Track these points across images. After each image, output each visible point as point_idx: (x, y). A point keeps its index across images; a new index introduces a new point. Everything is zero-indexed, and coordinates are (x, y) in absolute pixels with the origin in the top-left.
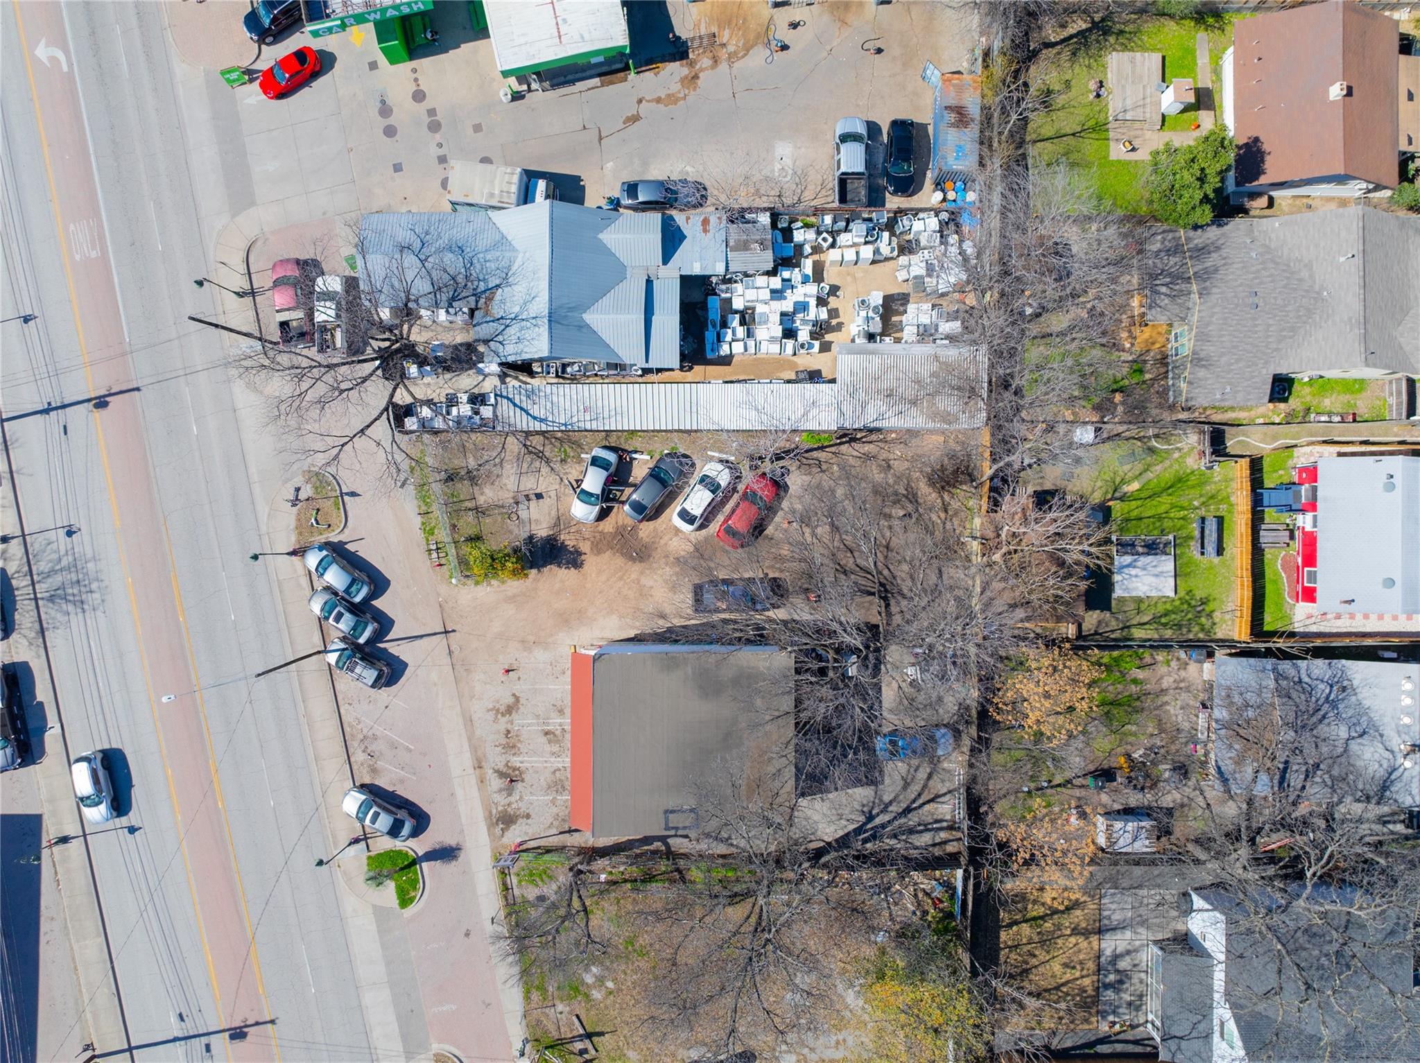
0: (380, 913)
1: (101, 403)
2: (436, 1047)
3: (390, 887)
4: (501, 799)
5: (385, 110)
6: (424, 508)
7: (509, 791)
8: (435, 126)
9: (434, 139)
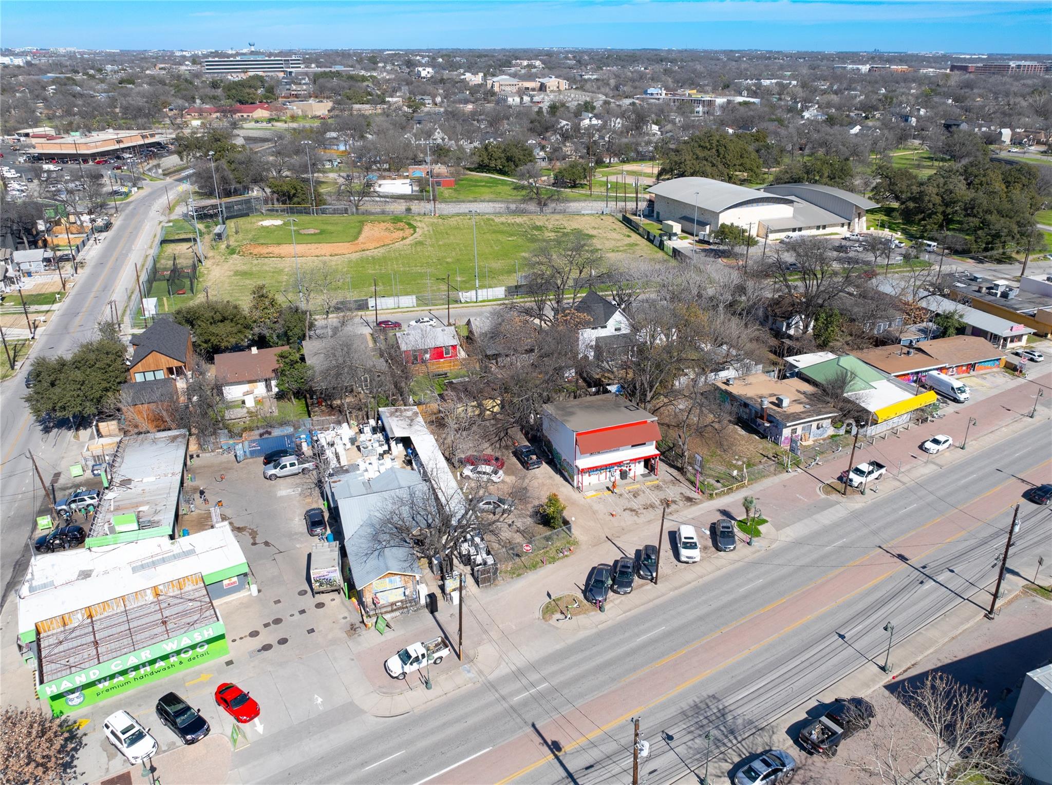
0: (778, 527)
1: (555, 747)
2: (823, 496)
3: (761, 528)
4: (681, 503)
5: (267, 646)
6: (541, 564)
7: (674, 502)
8: (278, 621)
9: (287, 620)
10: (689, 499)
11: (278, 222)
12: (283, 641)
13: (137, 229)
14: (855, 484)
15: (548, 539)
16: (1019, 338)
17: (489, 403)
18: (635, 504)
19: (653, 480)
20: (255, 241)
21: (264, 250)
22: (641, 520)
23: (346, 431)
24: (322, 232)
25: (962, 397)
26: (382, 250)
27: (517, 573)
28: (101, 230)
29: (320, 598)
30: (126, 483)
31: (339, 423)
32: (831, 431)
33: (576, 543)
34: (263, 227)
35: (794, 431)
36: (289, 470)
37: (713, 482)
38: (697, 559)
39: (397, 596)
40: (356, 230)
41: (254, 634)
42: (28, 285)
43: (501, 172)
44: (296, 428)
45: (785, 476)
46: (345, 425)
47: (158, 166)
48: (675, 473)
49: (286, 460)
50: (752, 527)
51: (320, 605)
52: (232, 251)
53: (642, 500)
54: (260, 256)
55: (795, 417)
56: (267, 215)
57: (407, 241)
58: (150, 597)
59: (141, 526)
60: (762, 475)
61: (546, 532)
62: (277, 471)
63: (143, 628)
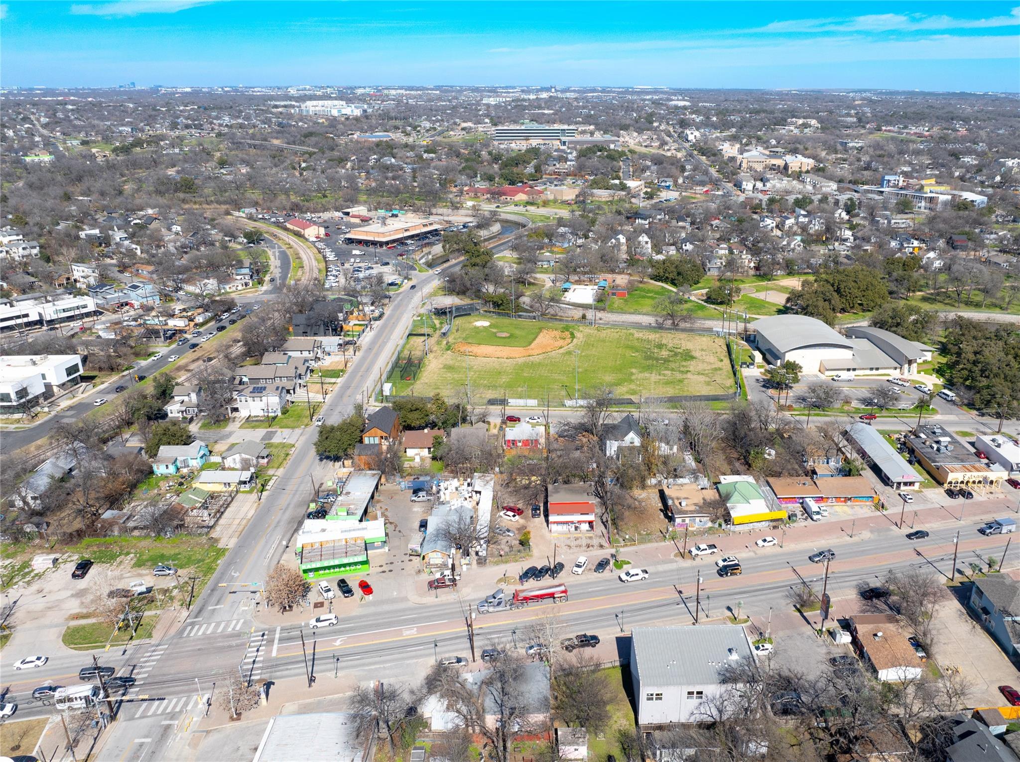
2: (672, 557)
3: (624, 565)
4: (596, 547)
5: (384, 572)
6: (509, 561)
7: (593, 546)
8: (392, 563)
9: (396, 563)
10: (601, 546)
11: (486, 323)
12: (391, 571)
13: (398, 319)
14: (693, 554)
15: (519, 551)
16: (911, 484)
17: (533, 478)
18: (573, 544)
19: (591, 534)
20: (466, 341)
21: (468, 348)
22: (571, 551)
23: (455, 483)
24: (511, 336)
25: (815, 517)
26: (541, 357)
27: (497, 563)
28: (376, 319)
29: (412, 557)
30: (348, 493)
31: (454, 478)
32: (710, 524)
33: (531, 556)
34: (476, 328)
35: (684, 521)
36: (421, 499)
37: (621, 539)
38: (580, 573)
39: (439, 561)
40: (533, 336)
41: (381, 566)
42: (328, 362)
43: (673, 283)
44: (432, 478)
45: (663, 544)
46: (456, 480)
47: (430, 253)
48: (605, 531)
49: (421, 494)
50: (619, 565)
51: (410, 560)
52: (449, 348)
53: (578, 542)
54: (464, 354)
55: (685, 512)
56: (483, 315)
57: (562, 351)
58: (344, 543)
59: (348, 514)
60: (650, 541)
61: (521, 548)
62: (415, 499)
63: (339, 553)
